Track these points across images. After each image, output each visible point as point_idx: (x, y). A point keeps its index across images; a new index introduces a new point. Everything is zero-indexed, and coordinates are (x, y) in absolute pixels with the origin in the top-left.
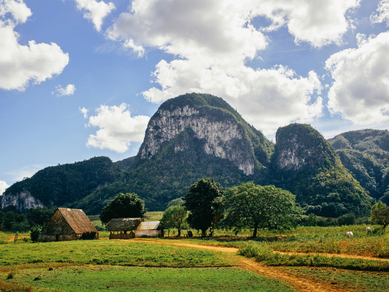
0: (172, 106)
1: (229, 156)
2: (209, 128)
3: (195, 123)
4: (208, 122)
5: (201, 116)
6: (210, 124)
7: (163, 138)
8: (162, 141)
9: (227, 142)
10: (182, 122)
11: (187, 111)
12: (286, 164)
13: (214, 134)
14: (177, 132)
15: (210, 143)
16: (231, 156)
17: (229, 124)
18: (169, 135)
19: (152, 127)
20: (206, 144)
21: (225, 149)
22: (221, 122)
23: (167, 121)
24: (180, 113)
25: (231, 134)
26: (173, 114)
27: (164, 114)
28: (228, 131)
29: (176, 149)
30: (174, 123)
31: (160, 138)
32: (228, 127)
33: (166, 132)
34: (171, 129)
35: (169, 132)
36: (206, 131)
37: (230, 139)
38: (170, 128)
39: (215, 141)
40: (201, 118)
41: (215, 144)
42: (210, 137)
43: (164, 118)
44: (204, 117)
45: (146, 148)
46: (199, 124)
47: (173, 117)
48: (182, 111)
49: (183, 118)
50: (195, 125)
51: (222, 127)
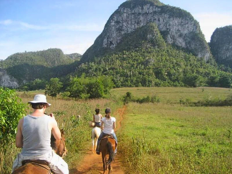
0: (132, 5)
1: (188, 45)
2: (171, 23)
3: (156, 18)
4: (169, 18)
5: (163, 12)
6: (172, 19)
7: (124, 30)
8: (123, 33)
9: (186, 34)
10: (142, 18)
11: (148, 9)
12: (228, 55)
13: (175, 27)
14: (136, 27)
15: (171, 34)
16: (190, 46)
17: (187, 20)
18: (129, 29)
19: (114, 21)
20: (169, 35)
21: (185, 40)
22: (181, 19)
23: (128, 17)
24: (140, 11)
25: (189, 28)
26: (133, 12)
27: (125, 11)
28: (187, 26)
29: (148, 36)
30: (134, 19)
31: (122, 30)
32: (187, 22)
33: (126, 25)
34: (131, 24)
35: (129, 26)
36: (168, 25)
37: (188, 32)
38: (130, 22)
39: (176, 33)
40: (163, 14)
41: (176, 36)
42: (171, 30)
43: (125, 15)
44: (166, 14)
45: (107, 39)
46: (161, 19)
47: (134, 14)
48: (142, 9)
49: (143, 15)
50: (157, 19)
51: (182, 22)
